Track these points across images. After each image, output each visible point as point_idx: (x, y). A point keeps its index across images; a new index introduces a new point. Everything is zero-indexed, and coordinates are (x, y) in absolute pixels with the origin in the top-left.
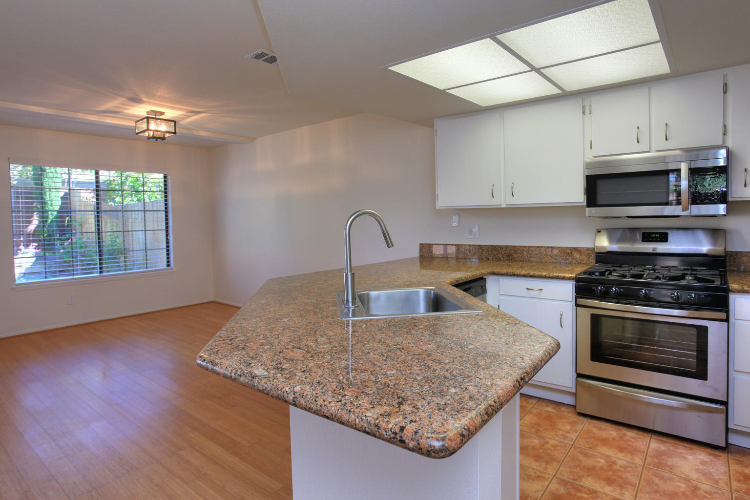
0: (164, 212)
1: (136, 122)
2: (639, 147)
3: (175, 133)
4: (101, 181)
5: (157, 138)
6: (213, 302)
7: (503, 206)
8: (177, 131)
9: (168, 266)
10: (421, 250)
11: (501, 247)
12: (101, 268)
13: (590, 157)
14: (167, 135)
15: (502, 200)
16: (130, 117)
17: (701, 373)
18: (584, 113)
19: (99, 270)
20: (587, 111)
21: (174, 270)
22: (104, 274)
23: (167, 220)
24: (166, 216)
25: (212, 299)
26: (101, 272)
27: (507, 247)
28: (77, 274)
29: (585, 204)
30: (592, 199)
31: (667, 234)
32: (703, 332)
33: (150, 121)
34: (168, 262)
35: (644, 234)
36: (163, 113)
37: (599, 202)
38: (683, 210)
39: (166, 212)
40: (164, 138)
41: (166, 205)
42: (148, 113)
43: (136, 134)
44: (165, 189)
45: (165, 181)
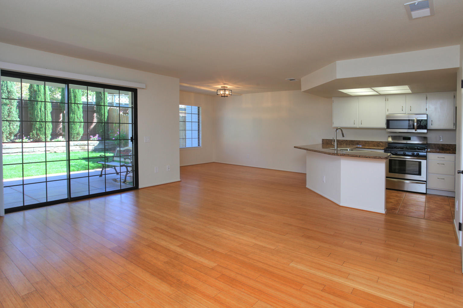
0: (197, 123)
1: (217, 90)
2: (402, 112)
5: (224, 96)
6: (214, 162)
7: (358, 127)
8: (232, 94)
9: (199, 146)
10: (323, 141)
11: (354, 141)
13: (387, 113)
15: (358, 125)
16: (214, 88)
17: (420, 174)
18: (386, 101)
20: (387, 100)
21: (202, 147)
23: (199, 126)
27: (357, 141)
29: (386, 128)
30: (388, 127)
31: (410, 138)
32: (420, 163)
34: (199, 144)
35: (403, 137)
36: (227, 87)
37: (390, 127)
38: (415, 131)
39: (199, 123)
40: (227, 96)
41: (199, 119)
42: (222, 87)
43: (217, 94)
44: (198, 113)
45: (198, 109)
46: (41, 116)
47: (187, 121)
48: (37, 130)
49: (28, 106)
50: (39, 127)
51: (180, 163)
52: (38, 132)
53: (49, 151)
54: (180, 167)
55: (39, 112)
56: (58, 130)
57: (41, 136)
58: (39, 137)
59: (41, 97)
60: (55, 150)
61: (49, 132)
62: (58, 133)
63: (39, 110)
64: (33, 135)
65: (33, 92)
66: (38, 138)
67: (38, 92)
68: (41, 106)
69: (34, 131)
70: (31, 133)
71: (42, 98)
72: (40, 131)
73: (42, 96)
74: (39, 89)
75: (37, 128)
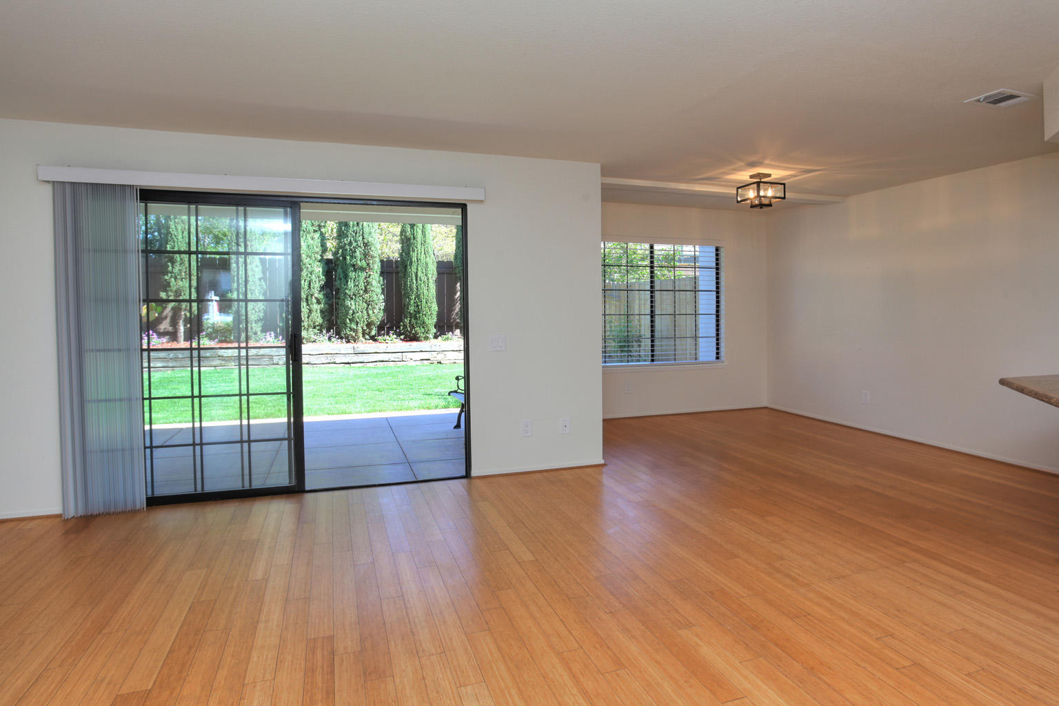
0: (715, 293)
1: (738, 188)
3: (784, 198)
4: (655, 256)
5: (761, 205)
6: (766, 408)
8: (786, 196)
9: (717, 358)
12: (652, 356)
14: (773, 200)
16: (729, 184)
19: (650, 358)
21: (726, 364)
22: (655, 363)
23: (718, 302)
24: (718, 297)
25: (765, 403)
26: (652, 361)
28: (632, 361)
33: (761, 187)
34: (718, 353)
36: (769, 175)
39: (718, 292)
40: (770, 205)
41: (717, 283)
42: (751, 177)
43: (738, 202)
44: (717, 264)
45: (717, 255)
46: (417, 289)
47: (700, 289)
48: (411, 318)
49: (399, 269)
50: (415, 311)
51: (604, 412)
52: (413, 321)
53: (429, 360)
54: (604, 420)
55: (414, 281)
56: (453, 317)
57: (417, 329)
58: (413, 332)
59: (417, 251)
60: (440, 357)
61: (431, 320)
62: (453, 322)
63: (414, 278)
64: (405, 326)
65: (405, 241)
66: (413, 334)
67: (412, 241)
68: (417, 269)
69: (406, 320)
70: (402, 323)
71: (419, 251)
72: (416, 318)
73: (419, 248)
74: (414, 234)
75: (411, 314)
